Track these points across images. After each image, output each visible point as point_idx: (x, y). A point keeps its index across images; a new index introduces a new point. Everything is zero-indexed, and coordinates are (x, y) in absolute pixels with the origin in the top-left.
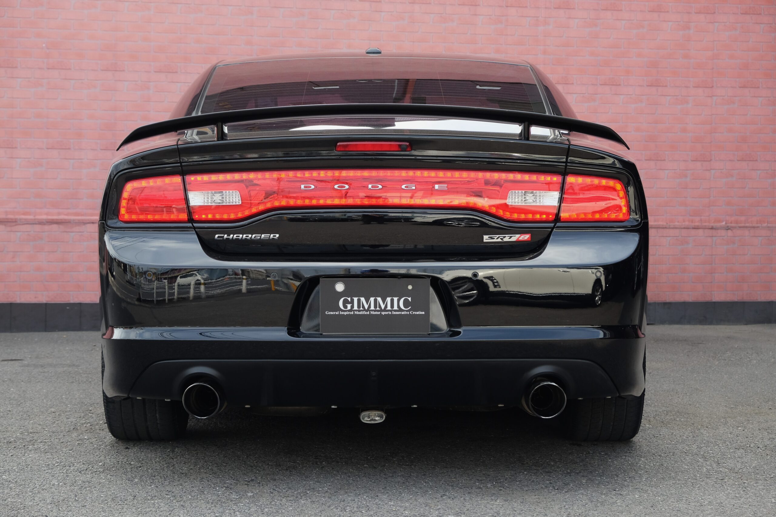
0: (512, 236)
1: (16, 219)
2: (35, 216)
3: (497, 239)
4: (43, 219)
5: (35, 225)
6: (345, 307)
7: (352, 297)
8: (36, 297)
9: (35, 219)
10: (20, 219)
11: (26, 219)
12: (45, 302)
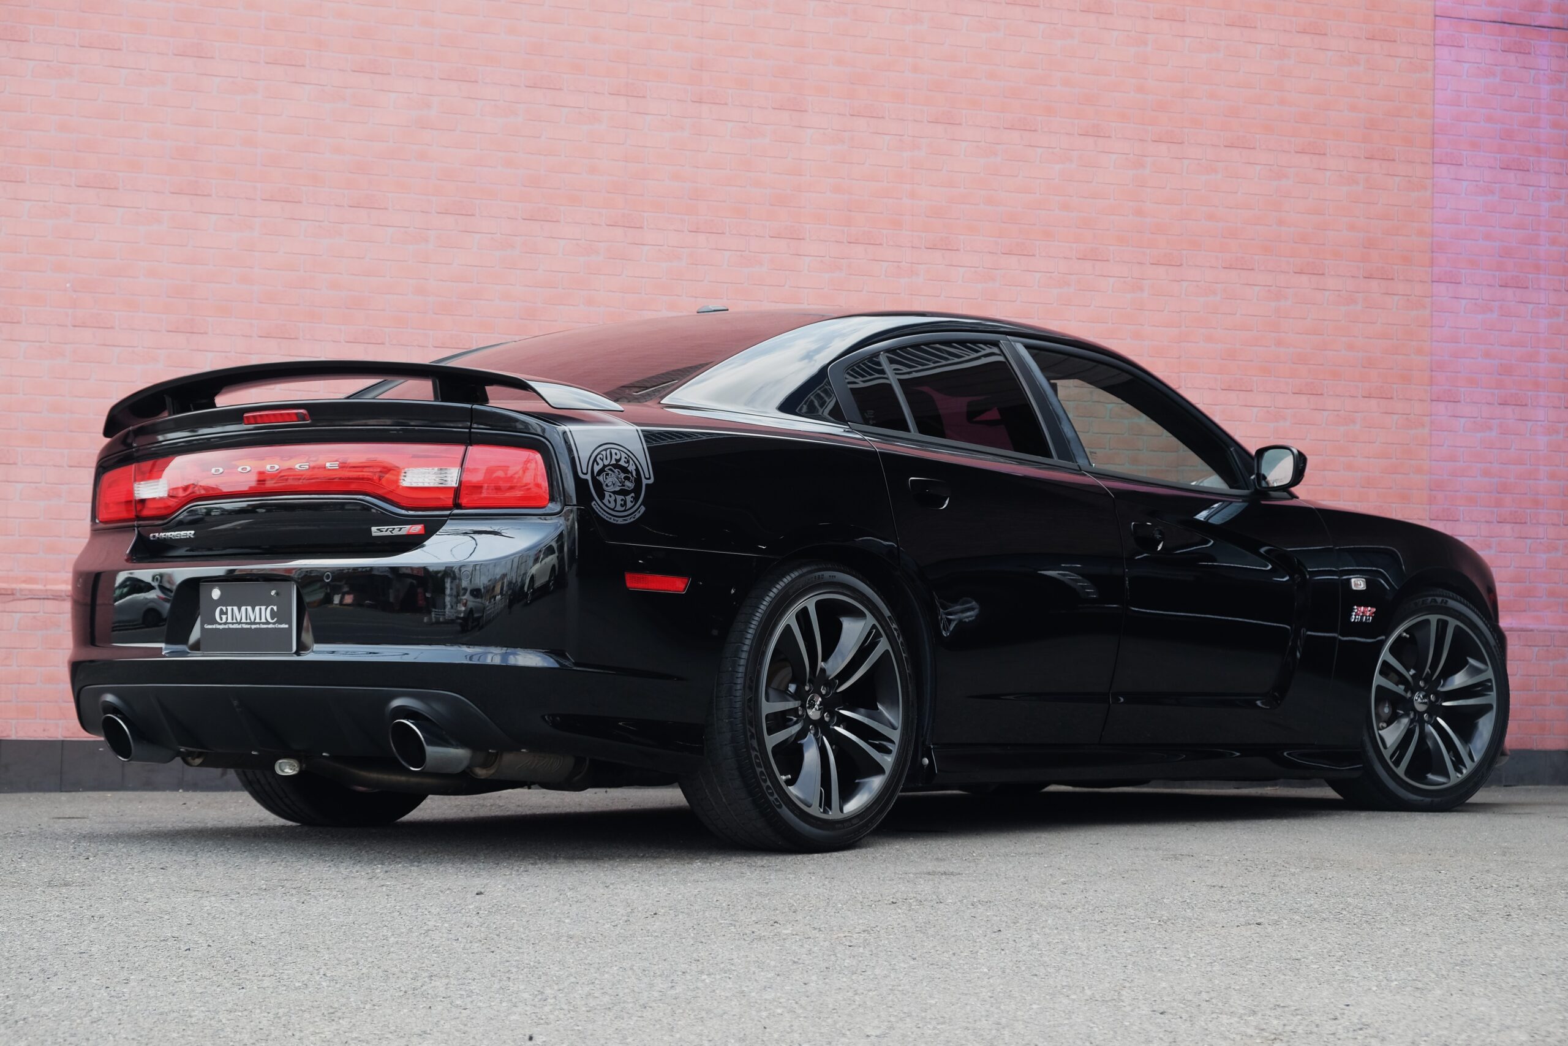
0: (401, 528)
1: (13, 590)
2: (45, 586)
3: (386, 531)
4: (62, 591)
5: (46, 601)
6: (221, 619)
7: (226, 605)
8: (44, 730)
9: (46, 590)
10: (21, 590)
11: (30, 590)
12: (60, 738)
